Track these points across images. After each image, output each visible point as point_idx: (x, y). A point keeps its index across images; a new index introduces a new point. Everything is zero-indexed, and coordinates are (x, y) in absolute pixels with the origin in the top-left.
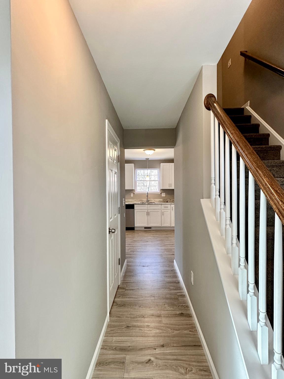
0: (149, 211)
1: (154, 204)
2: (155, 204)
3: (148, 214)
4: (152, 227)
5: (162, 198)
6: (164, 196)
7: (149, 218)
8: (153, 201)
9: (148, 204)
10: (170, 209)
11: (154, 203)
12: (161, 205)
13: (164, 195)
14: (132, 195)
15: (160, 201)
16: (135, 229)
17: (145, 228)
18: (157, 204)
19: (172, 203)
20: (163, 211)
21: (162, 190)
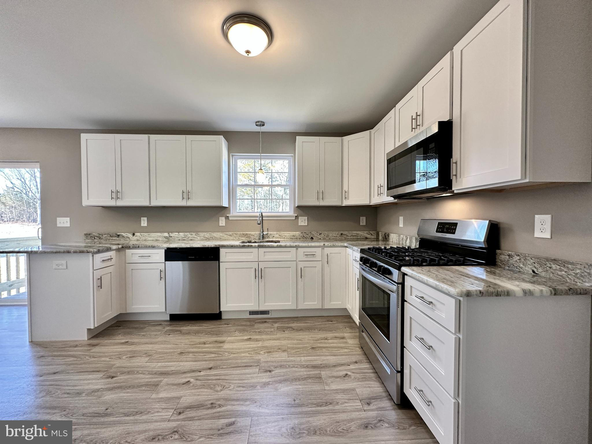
0: (262, 265)
1: (277, 247)
2: (281, 247)
3: (259, 274)
4: (271, 310)
5: (298, 228)
6: (303, 224)
7: (262, 284)
8: (277, 236)
9: (259, 247)
10: (321, 260)
11: (279, 242)
12: (297, 249)
13: (303, 221)
14: (222, 222)
15: (293, 236)
16: (224, 316)
17: (252, 313)
18: (285, 247)
19: (326, 244)
20: (301, 265)
21: (299, 207)
